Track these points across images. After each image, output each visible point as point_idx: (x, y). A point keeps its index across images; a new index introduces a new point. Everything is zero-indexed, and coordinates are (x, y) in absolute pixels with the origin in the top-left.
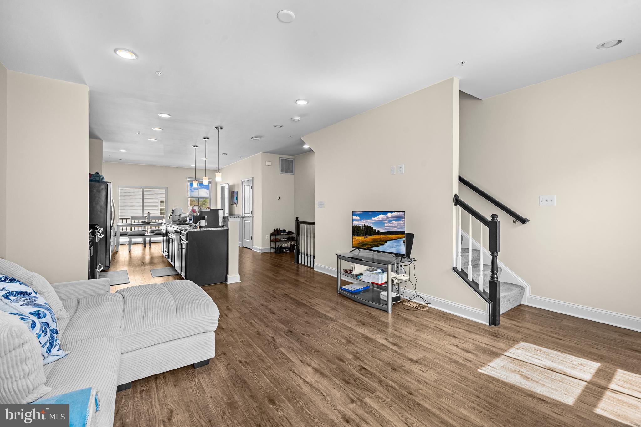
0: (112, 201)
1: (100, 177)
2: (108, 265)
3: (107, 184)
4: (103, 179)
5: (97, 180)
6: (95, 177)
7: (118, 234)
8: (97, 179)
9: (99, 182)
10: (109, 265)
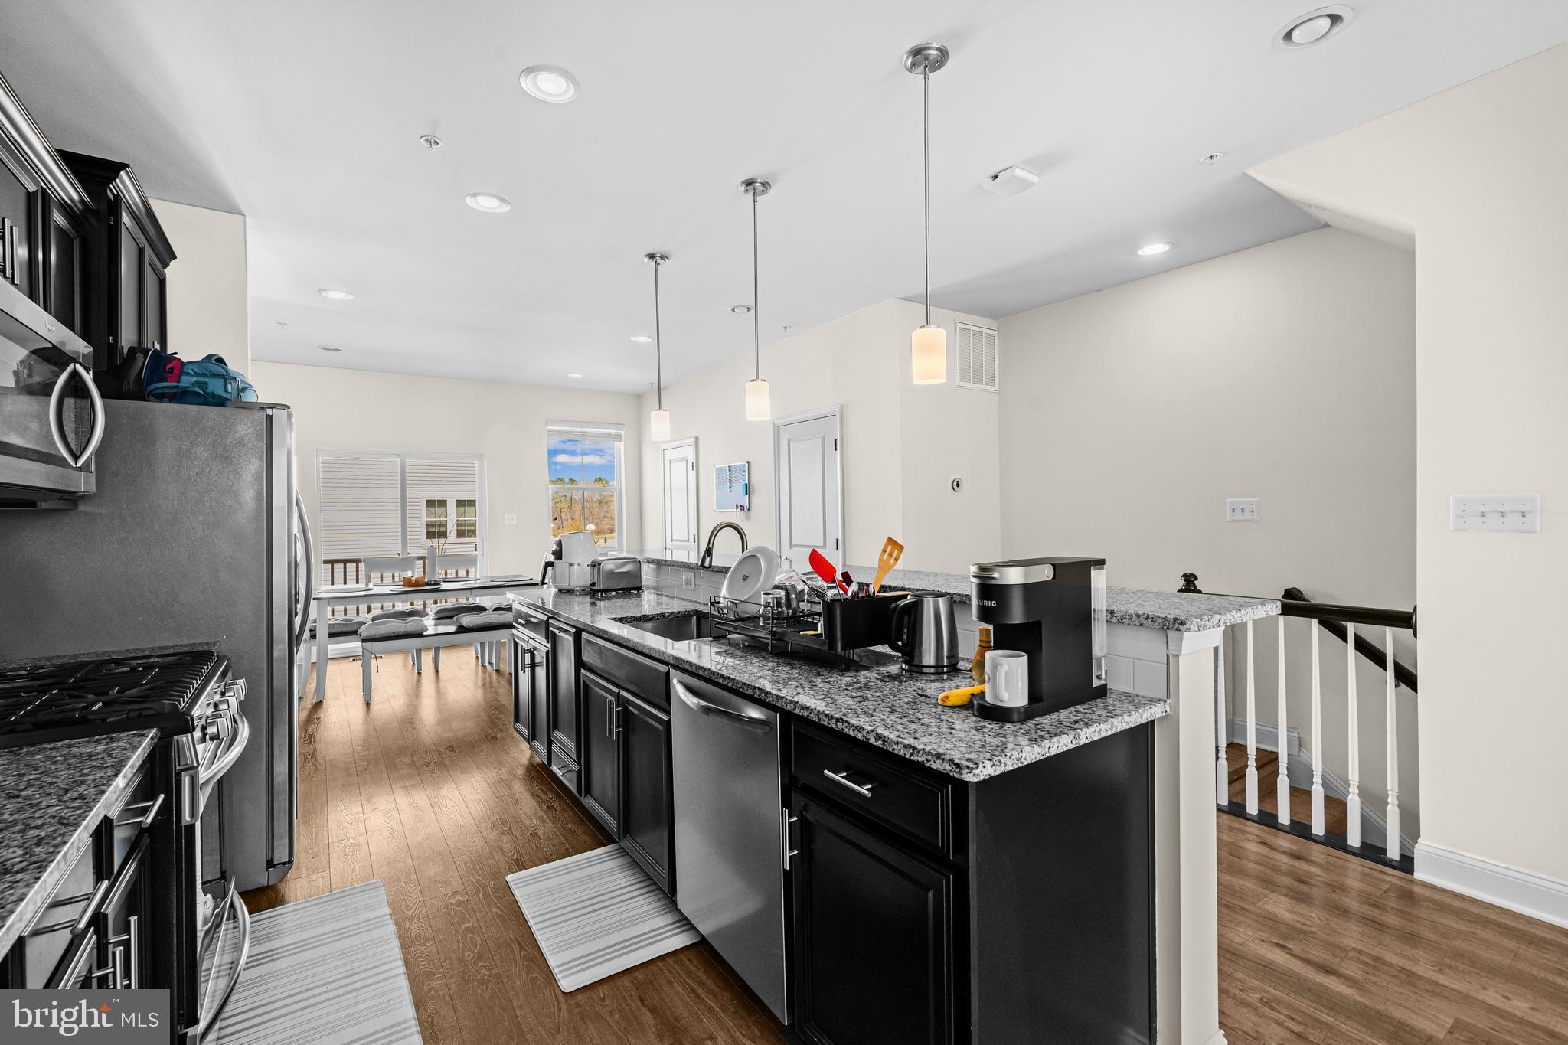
0: (295, 508)
1: (227, 377)
2: (281, 855)
3: (270, 418)
4: (244, 389)
5: (213, 395)
6: (202, 379)
7: (322, 632)
8: (215, 386)
9: (221, 402)
10: (291, 854)
